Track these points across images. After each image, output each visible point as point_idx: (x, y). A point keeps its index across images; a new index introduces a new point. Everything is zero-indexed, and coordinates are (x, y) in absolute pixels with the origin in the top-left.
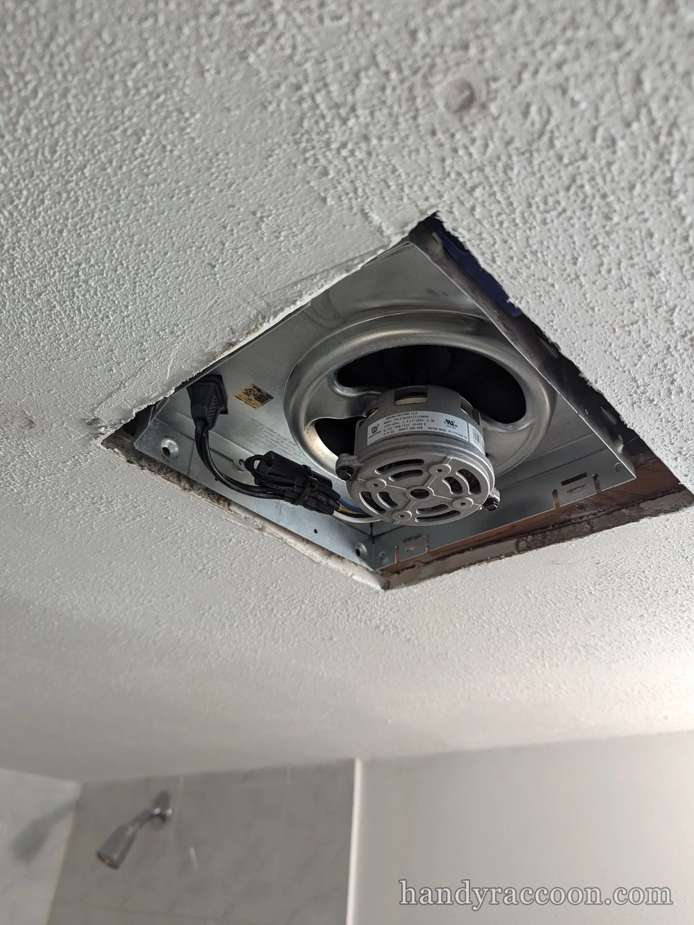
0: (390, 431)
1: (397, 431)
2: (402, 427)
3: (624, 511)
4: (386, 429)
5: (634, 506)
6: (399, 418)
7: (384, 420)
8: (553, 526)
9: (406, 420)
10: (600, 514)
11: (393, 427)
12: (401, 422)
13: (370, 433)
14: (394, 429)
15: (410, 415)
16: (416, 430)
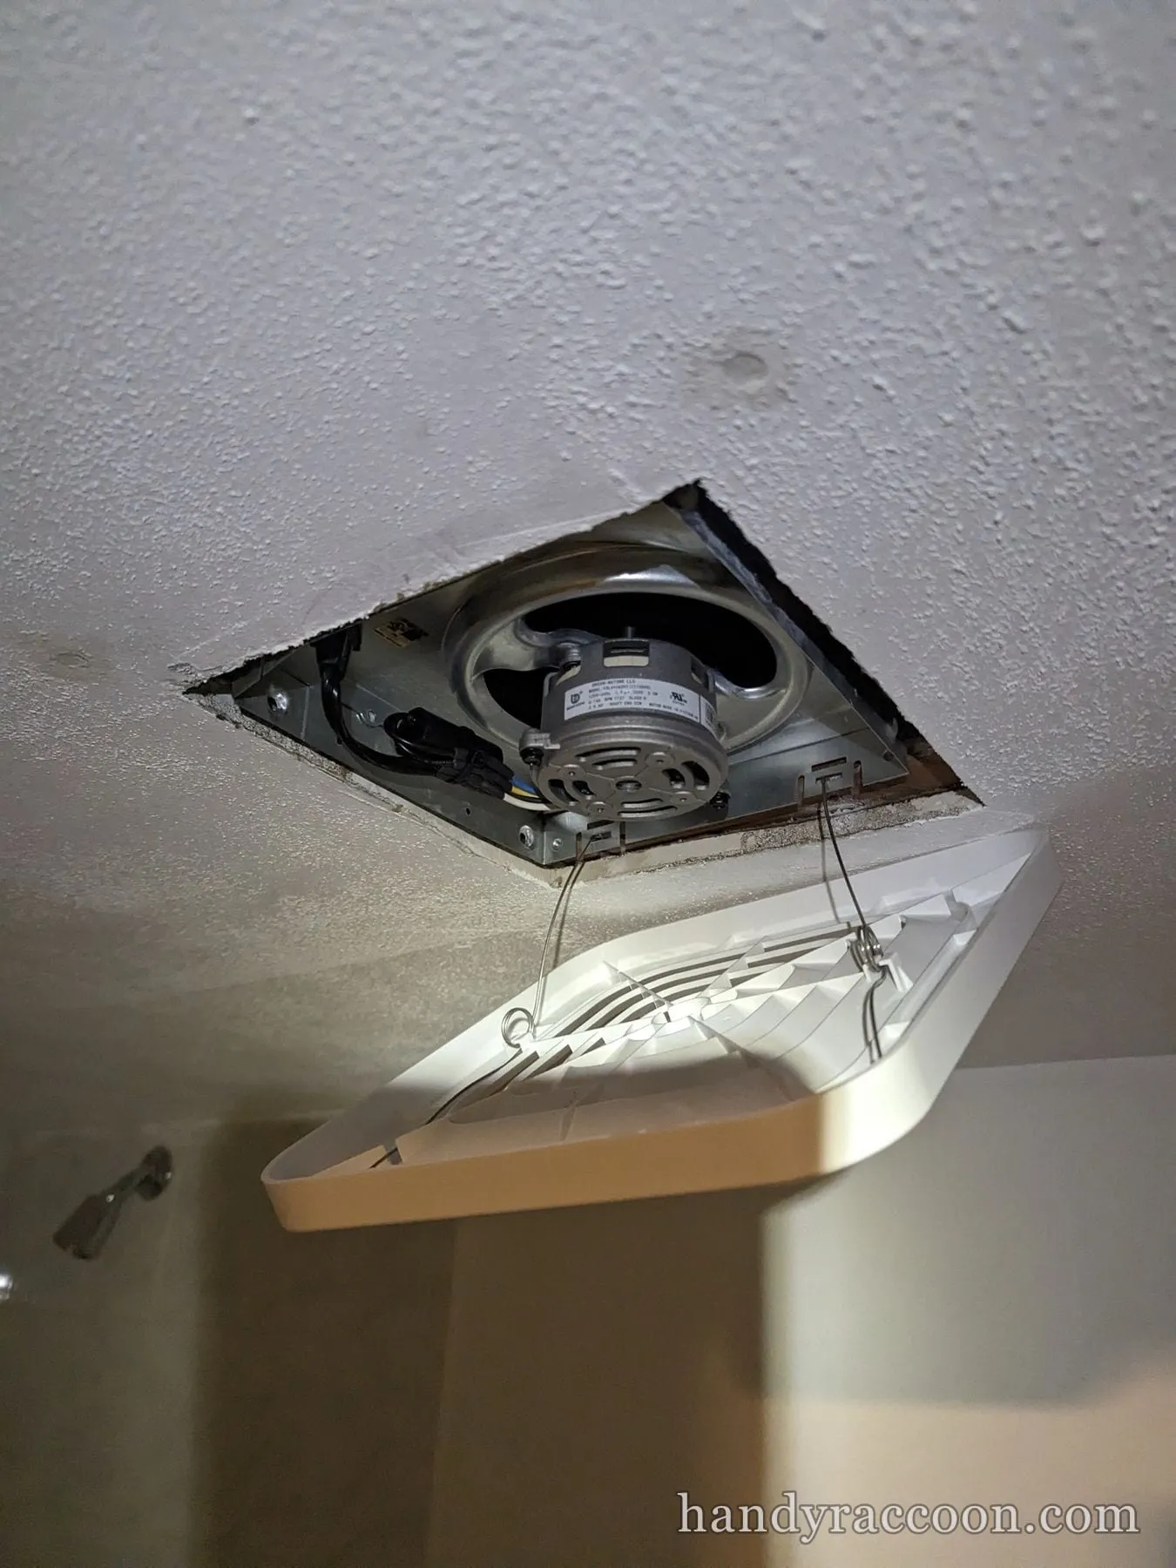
0: (597, 704)
1: (606, 706)
2: (613, 701)
3: (889, 807)
4: (592, 700)
5: (903, 802)
6: (610, 686)
7: (589, 686)
8: (795, 820)
9: (619, 690)
10: (858, 809)
11: (602, 698)
12: (613, 693)
13: (568, 703)
14: (603, 702)
15: (625, 683)
16: (633, 706)
